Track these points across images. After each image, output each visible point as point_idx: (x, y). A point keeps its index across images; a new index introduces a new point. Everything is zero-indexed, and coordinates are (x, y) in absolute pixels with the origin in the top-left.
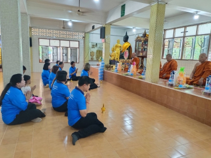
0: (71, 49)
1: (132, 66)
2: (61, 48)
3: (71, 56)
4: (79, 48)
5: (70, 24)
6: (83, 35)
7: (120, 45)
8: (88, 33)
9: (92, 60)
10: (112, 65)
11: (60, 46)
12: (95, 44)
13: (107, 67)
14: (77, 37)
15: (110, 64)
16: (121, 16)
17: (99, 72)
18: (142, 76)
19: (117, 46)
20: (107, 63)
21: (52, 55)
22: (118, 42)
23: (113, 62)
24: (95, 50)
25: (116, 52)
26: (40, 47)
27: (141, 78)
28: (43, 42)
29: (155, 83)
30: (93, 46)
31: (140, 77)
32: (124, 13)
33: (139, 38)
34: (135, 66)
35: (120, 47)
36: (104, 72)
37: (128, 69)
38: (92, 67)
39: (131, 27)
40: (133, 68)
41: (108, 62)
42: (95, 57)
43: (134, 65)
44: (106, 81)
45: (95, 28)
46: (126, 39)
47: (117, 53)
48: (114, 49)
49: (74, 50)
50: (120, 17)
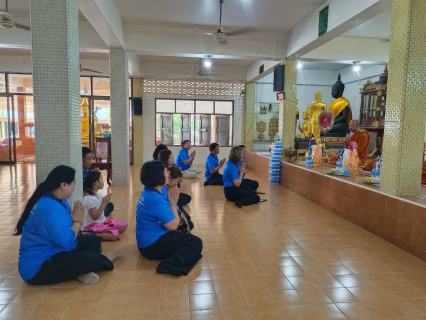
0: (217, 118)
1: (347, 152)
2: (198, 116)
3: (217, 132)
4: (233, 115)
5: (208, 64)
6: (242, 87)
7: (321, 104)
8: (251, 82)
9: (260, 139)
10: (300, 151)
11: (195, 113)
12: (267, 106)
13: (290, 155)
14: (229, 93)
15: (297, 147)
16: (320, 34)
17: (271, 165)
18: (373, 179)
19: (314, 108)
20: (290, 145)
21: (179, 131)
22: (318, 97)
23: (302, 144)
24: (267, 118)
25: (312, 120)
26: (158, 116)
27: (370, 184)
28: (164, 106)
29: (406, 197)
30: (263, 110)
31: (367, 179)
32: (326, 26)
33: (369, 87)
34: (355, 152)
35: (323, 108)
36: (281, 166)
37: (336, 159)
38: (259, 154)
39: (349, 62)
40: (349, 157)
41: (292, 144)
42: (266, 134)
43: (351, 148)
44: (286, 187)
45: (265, 69)
46: (338, 91)
47: (315, 124)
48: (307, 114)
49: (223, 119)
50: (317, 37)
